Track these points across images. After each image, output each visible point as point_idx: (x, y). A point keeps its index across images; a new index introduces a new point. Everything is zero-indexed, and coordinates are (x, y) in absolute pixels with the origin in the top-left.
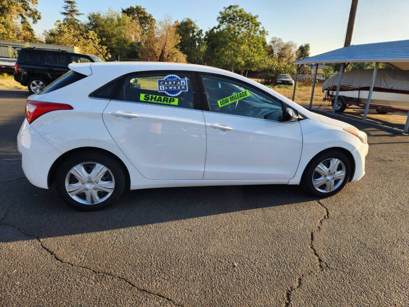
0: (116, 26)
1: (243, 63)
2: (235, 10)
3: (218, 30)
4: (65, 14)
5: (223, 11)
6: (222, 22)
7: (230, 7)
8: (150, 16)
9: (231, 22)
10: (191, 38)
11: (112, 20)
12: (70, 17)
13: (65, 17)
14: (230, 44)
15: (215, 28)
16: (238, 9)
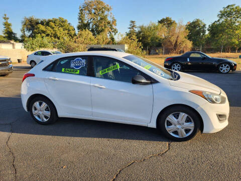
0: (153, 30)
1: (237, 42)
2: (232, 7)
3: (218, 23)
4: (130, 28)
5: (222, 10)
6: (221, 18)
7: (228, 6)
8: (174, 21)
9: (228, 16)
10: (197, 31)
11: (151, 28)
12: (132, 29)
13: (129, 30)
14: (226, 31)
15: (216, 22)
16: (234, 7)
